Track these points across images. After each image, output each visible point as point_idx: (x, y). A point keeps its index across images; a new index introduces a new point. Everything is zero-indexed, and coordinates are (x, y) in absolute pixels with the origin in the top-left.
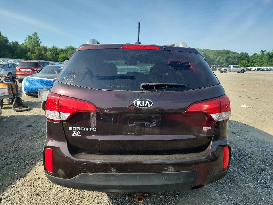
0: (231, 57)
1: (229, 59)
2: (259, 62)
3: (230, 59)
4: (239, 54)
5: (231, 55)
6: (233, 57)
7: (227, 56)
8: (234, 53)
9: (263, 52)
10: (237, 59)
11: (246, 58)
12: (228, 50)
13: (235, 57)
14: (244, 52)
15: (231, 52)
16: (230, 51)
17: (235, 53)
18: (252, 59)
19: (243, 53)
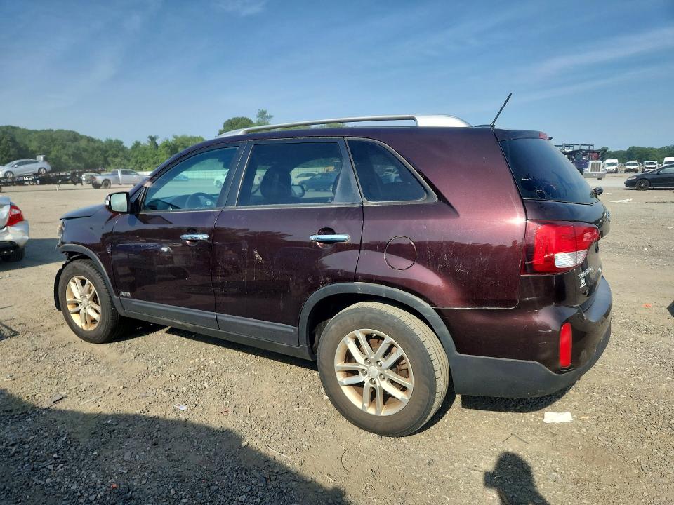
0: (85, 150)
1: (81, 153)
2: (151, 161)
3: (85, 155)
4: (101, 142)
5: (83, 144)
6: (90, 150)
7: (75, 147)
8: (90, 140)
9: (153, 139)
10: (101, 154)
11: (121, 153)
12: (74, 132)
13: (94, 150)
14: (113, 139)
15: (82, 137)
16: (78, 134)
17: (93, 139)
18: (135, 154)
19: (111, 141)
